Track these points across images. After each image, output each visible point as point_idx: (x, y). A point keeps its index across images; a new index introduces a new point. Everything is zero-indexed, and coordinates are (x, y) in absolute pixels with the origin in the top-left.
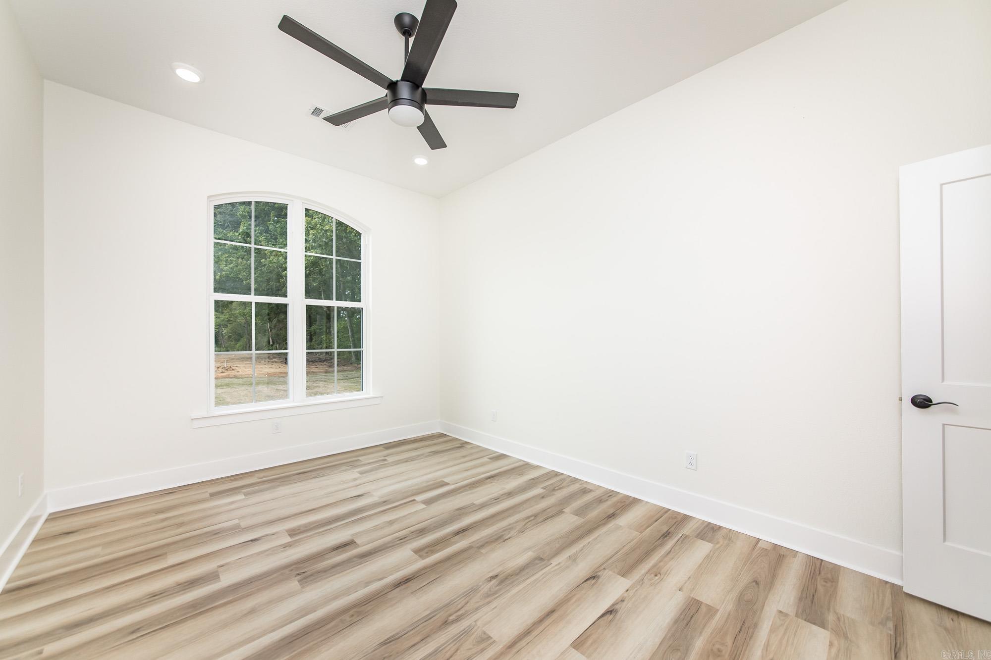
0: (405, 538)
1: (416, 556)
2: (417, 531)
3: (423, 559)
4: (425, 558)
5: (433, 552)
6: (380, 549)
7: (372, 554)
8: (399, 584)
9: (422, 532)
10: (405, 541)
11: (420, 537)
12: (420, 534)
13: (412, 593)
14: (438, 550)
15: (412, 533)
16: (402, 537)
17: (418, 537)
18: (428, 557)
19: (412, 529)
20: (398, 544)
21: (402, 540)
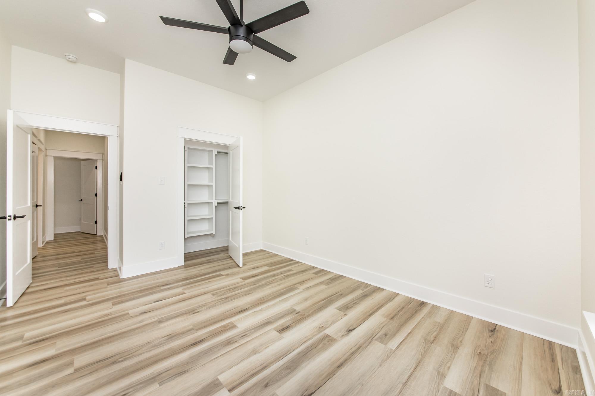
0: (242, 336)
1: (235, 324)
2: (233, 343)
3: (231, 322)
4: (230, 322)
5: (224, 326)
6: (259, 328)
7: (263, 324)
8: (246, 310)
9: (229, 342)
10: (242, 334)
11: (231, 337)
12: (230, 340)
13: (239, 307)
14: (220, 328)
15: (236, 341)
16: (245, 336)
17: (232, 338)
18: (228, 323)
19: (236, 345)
20: (247, 331)
21: (244, 335)
